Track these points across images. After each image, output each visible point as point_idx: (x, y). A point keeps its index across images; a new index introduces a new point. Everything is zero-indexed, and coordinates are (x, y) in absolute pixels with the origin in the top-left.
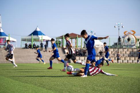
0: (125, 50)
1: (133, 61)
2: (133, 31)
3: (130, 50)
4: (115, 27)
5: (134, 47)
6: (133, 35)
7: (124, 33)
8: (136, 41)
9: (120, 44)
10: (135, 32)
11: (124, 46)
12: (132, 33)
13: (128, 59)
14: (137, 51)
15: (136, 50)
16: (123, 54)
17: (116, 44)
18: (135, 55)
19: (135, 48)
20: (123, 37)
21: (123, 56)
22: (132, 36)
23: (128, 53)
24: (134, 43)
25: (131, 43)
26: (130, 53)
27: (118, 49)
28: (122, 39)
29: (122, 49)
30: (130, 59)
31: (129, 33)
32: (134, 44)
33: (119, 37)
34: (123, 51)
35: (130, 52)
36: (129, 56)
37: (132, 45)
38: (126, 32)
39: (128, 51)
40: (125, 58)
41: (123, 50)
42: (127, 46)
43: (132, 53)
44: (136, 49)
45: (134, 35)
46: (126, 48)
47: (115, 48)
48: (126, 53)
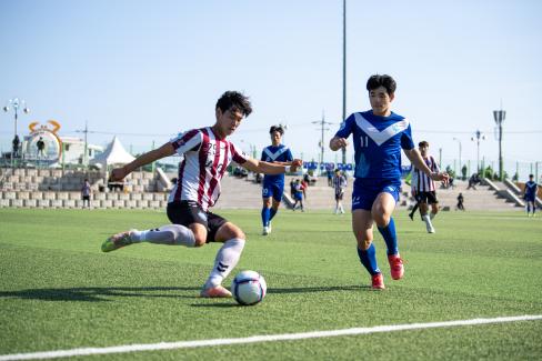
0: (32, 173)
1: (51, 201)
2: (54, 123)
3: (45, 173)
4: (5, 109)
5: (56, 165)
6: (53, 132)
7: (31, 127)
8: (61, 151)
9: (20, 157)
10: (58, 127)
11: (30, 161)
12: (52, 127)
14: (63, 177)
15: (59, 174)
16: (27, 184)
17: (8, 156)
18: (59, 186)
19: (57, 169)
20: (28, 139)
21: (27, 188)
22: (51, 135)
23: (39, 180)
24: (54, 154)
25: (49, 154)
26: (45, 182)
27: (14, 169)
28: (24, 145)
29: (23, 170)
30: (44, 198)
31: (44, 128)
32: (57, 156)
33: (17, 137)
34: (26, 175)
35: (45, 178)
36: (40, 189)
37: (52, 159)
38: (34, 124)
39: (39, 175)
40: (30, 195)
41: (26, 172)
42: (38, 162)
43: (49, 181)
44: (61, 172)
45: (57, 133)
46: (34, 168)
47: (5, 167)
48: (33, 181)
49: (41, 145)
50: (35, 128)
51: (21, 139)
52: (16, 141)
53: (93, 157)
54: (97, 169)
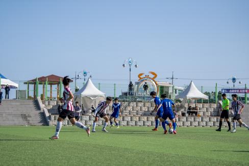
0: (140, 104)
1: (152, 122)
2: (153, 73)
3: (148, 105)
4: (124, 65)
6: (153, 79)
7: (139, 76)
8: (158, 90)
10: (156, 75)
11: (139, 97)
12: (152, 76)
13: (143, 120)
16: (137, 111)
17: (126, 94)
20: (138, 83)
21: (137, 114)
22: (152, 81)
23: (145, 109)
26: (148, 110)
27: (129, 102)
28: (135, 87)
29: (135, 103)
30: (148, 120)
31: (147, 77)
33: (131, 83)
34: (137, 106)
35: (148, 108)
36: (145, 115)
38: (141, 74)
39: (144, 106)
40: (139, 118)
41: (137, 104)
42: (144, 98)
45: (155, 80)
46: (141, 101)
47: (124, 101)
48: (141, 110)
49: (146, 87)
50: (142, 77)
51: (133, 83)
52: (131, 85)
53: (177, 94)
54: (180, 102)
